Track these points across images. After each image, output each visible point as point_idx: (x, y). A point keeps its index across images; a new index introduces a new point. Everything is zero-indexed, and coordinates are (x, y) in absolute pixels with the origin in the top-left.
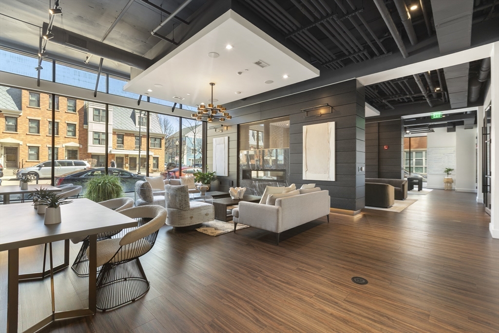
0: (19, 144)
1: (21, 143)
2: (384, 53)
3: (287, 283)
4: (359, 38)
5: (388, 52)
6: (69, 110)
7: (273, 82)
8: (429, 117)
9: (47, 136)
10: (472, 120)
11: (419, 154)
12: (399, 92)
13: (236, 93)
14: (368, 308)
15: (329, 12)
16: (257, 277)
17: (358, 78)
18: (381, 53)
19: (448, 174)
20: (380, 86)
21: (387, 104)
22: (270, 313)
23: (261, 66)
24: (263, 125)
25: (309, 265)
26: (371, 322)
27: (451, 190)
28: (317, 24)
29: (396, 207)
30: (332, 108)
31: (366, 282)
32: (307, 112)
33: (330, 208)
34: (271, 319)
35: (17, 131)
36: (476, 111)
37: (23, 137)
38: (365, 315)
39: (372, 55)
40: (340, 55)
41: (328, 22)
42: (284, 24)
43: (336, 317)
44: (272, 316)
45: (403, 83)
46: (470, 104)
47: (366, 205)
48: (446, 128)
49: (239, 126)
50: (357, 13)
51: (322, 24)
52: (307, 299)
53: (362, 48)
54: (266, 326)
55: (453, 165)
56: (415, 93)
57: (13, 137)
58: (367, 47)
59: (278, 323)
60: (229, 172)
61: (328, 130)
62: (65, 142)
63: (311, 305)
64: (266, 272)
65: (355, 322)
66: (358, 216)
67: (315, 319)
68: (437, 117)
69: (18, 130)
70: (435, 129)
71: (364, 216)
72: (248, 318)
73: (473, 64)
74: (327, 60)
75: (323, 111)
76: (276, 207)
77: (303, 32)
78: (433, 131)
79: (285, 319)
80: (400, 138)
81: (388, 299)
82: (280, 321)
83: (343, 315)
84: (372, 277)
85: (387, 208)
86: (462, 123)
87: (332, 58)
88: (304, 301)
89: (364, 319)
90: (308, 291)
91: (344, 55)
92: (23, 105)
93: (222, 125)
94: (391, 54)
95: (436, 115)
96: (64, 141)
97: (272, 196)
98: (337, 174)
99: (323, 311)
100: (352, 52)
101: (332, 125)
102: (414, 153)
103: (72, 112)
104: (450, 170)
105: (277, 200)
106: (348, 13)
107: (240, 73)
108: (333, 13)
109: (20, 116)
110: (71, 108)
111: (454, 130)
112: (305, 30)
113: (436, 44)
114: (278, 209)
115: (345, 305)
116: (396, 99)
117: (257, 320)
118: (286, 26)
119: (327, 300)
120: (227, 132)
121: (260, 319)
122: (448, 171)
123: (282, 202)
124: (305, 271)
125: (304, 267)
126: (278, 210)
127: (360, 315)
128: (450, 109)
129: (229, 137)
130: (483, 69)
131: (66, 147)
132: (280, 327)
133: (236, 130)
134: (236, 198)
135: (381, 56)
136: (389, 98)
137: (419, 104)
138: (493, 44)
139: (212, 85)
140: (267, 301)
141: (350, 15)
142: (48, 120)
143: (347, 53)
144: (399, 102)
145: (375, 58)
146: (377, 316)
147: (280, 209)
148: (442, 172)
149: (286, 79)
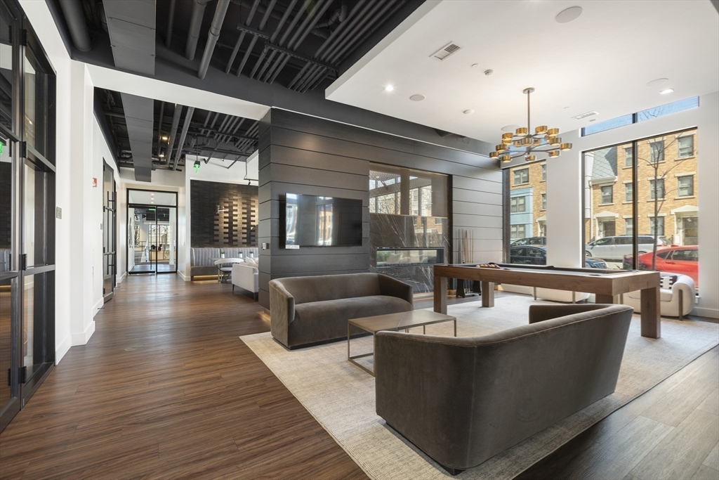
0: (614, 218)
1: (617, 215)
6: (682, 154)
9: (648, 202)
35: (612, 202)
37: (619, 208)
57: (608, 210)
62: (674, 207)
69: (614, 200)
92: (618, 168)
96: (672, 205)
103: (688, 157)
109: (615, 182)
110: (686, 151)
131: (677, 214)
142: (650, 179)
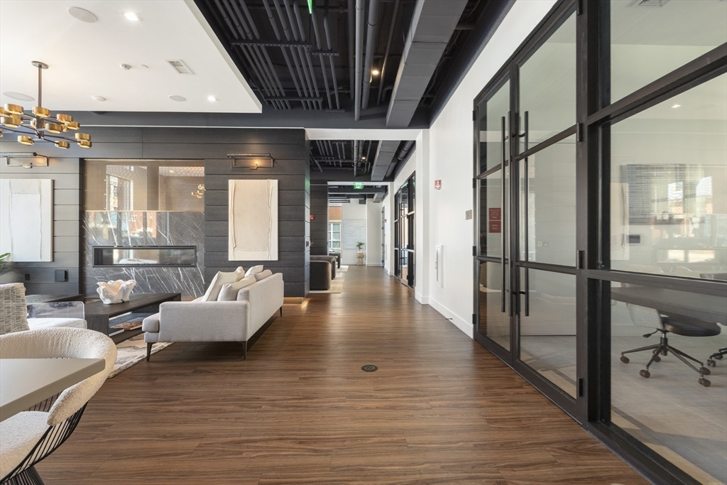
2: (336, 108)
3: (306, 398)
4: (320, 81)
5: (341, 108)
7: (185, 100)
8: (351, 187)
10: (382, 194)
11: (337, 226)
12: (332, 154)
13: (93, 98)
14: (398, 389)
15: (303, 38)
16: (261, 407)
17: (306, 129)
18: (334, 107)
19: (360, 248)
20: (317, 142)
21: (318, 165)
22: (321, 437)
23: (177, 69)
24: (146, 168)
25: (309, 370)
26: (410, 399)
27: (362, 265)
28: (282, 47)
29: (333, 288)
30: (274, 160)
31: (376, 368)
32: (235, 159)
33: (283, 298)
34: (329, 442)
36: (387, 186)
38: (401, 395)
39: (325, 105)
40: (291, 92)
41: (296, 49)
42: (237, 24)
43: (383, 408)
44: (326, 439)
45: (340, 145)
46: (386, 179)
47: (311, 290)
48: (358, 200)
49: (83, 163)
50: (320, 54)
51: (288, 50)
52: (342, 404)
53: (318, 95)
54: (331, 451)
55: (365, 238)
56: (346, 159)
58: (323, 94)
59: (341, 441)
60: (53, 252)
61: (269, 190)
63: (352, 408)
64: (267, 397)
65: (400, 404)
66: (305, 305)
67: (369, 419)
68: (358, 188)
70: (351, 200)
71: (310, 302)
72: (304, 455)
73: (403, 143)
74: (274, 95)
75: (257, 162)
76: (240, 301)
77: (259, 48)
78: (349, 202)
79: (342, 434)
80: (326, 206)
81: (404, 375)
82: (339, 438)
83: (386, 404)
84: (377, 362)
85: (327, 289)
86: (372, 196)
87: (280, 92)
88: (342, 408)
89: (403, 399)
90: (335, 397)
91: (296, 95)
93: (35, 154)
94: (343, 111)
95: (359, 185)
97: (231, 287)
98: (281, 250)
99: (367, 408)
100: (306, 95)
101: (274, 184)
102: (332, 225)
104: (361, 244)
105: (240, 292)
106: (321, 51)
107: (127, 67)
108: (305, 43)
111: (365, 203)
112: (262, 46)
113: (384, 115)
114: (246, 305)
115: (379, 394)
116: (327, 161)
117: (315, 451)
118: (239, 29)
119: (360, 397)
120: (48, 169)
121: (317, 448)
122: (360, 245)
123: (251, 293)
124: (311, 378)
125: (305, 374)
126: (246, 307)
127: (398, 397)
128: (370, 180)
129: (53, 181)
130: (405, 149)
132: (346, 443)
133: (76, 168)
134: (115, 301)
135: (334, 111)
136: (321, 159)
137: (346, 170)
138: (422, 130)
139: (40, 67)
140: (304, 427)
141: (332, 54)
143: (300, 94)
144: (328, 165)
145: (327, 111)
146: (409, 392)
147: (248, 304)
148: (355, 247)
149: (211, 102)
